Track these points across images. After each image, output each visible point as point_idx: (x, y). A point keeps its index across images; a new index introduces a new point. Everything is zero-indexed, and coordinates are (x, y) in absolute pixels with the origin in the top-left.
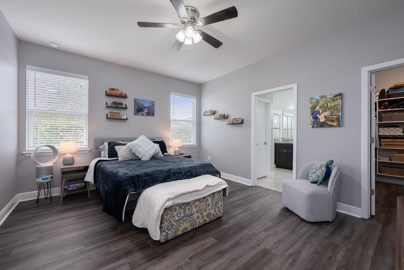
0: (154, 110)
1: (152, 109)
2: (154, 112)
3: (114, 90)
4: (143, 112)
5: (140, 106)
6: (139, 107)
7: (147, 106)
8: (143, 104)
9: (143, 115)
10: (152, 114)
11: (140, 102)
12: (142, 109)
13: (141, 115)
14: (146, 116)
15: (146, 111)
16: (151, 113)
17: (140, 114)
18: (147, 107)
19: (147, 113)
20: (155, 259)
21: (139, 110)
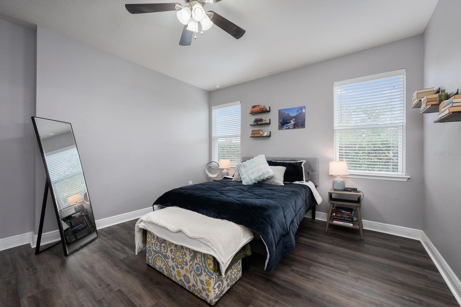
0: (304, 119)
1: (300, 118)
2: (304, 121)
3: (256, 107)
4: (289, 125)
5: (285, 117)
6: (284, 119)
7: (295, 115)
8: (288, 114)
9: (289, 128)
10: (301, 125)
11: (285, 113)
12: (287, 121)
13: (287, 129)
14: (293, 128)
15: (292, 122)
16: (300, 123)
17: (286, 127)
18: (293, 117)
19: (294, 125)
20: (128, 267)
21: (284, 123)
